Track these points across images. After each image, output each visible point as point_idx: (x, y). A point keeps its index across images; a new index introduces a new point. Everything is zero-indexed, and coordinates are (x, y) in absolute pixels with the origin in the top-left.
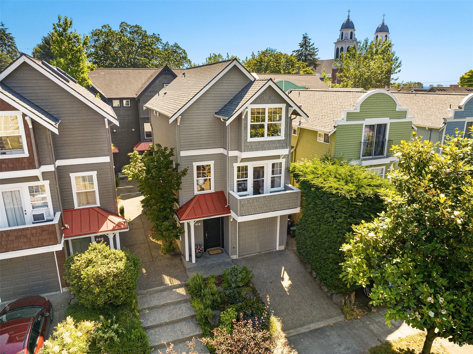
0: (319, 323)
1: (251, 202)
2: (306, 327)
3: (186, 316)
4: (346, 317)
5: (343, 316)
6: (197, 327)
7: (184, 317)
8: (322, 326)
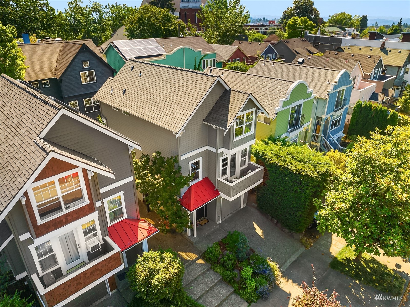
0: (294, 256)
1: (238, 185)
2: (288, 262)
3: (217, 281)
4: (306, 247)
5: (303, 246)
6: (228, 286)
7: (216, 282)
8: (296, 257)
